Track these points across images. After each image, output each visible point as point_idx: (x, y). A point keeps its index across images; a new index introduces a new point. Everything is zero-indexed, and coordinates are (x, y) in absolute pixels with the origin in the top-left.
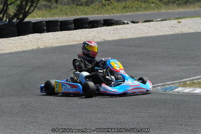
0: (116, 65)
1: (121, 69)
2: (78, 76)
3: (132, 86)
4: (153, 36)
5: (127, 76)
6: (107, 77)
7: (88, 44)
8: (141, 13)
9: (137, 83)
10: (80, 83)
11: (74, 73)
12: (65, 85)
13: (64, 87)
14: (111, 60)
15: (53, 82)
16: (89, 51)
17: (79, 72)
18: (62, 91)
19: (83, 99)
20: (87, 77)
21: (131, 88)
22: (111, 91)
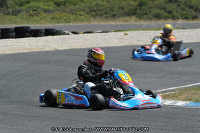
0: (124, 76)
1: (130, 82)
3: (143, 101)
5: (137, 89)
6: (114, 89)
7: (95, 52)
9: (147, 97)
12: (68, 96)
13: (67, 98)
15: (54, 92)
16: (96, 59)
18: (65, 103)
20: (92, 88)
21: (142, 103)
22: (121, 106)
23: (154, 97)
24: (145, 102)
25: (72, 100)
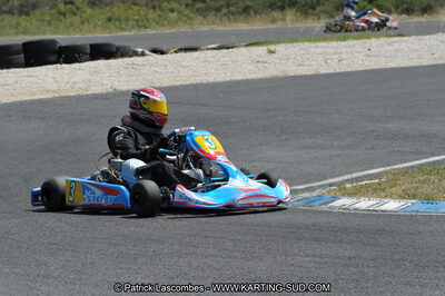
0: (208, 143)
1: (219, 154)
2: (119, 168)
3: (246, 191)
4: (226, 83)
5: (232, 168)
7: (148, 98)
8: (154, 32)
9: (256, 185)
10: (125, 183)
11: (109, 161)
12: (89, 189)
13: (88, 193)
14: (196, 133)
15: (61, 181)
16: (151, 113)
17: (120, 160)
18: (82, 203)
19: (133, 220)
20: (139, 172)
21: (243, 195)
23: (271, 184)
24: (250, 193)
25: (97, 197)
